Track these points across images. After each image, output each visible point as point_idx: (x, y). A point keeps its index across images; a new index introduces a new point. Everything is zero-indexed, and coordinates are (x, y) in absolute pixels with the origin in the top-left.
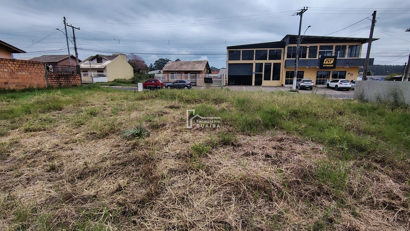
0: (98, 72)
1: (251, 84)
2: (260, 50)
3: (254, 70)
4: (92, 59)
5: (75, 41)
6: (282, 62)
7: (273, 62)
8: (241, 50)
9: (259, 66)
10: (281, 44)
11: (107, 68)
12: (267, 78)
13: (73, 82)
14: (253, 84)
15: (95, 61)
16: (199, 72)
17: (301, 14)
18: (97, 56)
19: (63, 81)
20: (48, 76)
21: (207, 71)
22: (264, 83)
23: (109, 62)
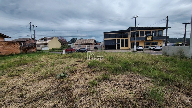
0: (44, 45)
1: (115, 49)
2: (119, 33)
3: (116, 43)
4: (42, 39)
5: (34, 32)
6: (128, 38)
7: (124, 39)
8: (110, 34)
9: (118, 41)
10: (128, 31)
11: (49, 43)
12: (122, 46)
13: (33, 51)
14: (116, 49)
15: (43, 40)
16: (91, 44)
17: (135, 18)
18: (44, 38)
19: (28, 50)
20: (21, 48)
21: (95, 43)
22: (121, 48)
23: (50, 40)
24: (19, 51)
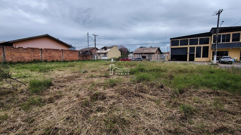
0: (104, 54)
1: (186, 60)
2: (193, 39)
3: (188, 51)
4: (102, 49)
5: (95, 41)
6: (209, 45)
7: (202, 46)
8: (180, 40)
9: (192, 49)
10: (209, 34)
11: (108, 52)
12: (198, 56)
14: (188, 60)
15: (104, 49)
16: (153, 53)
18: (105, 47)
19: (84, 58)
20: (79, 56)
21: (159, 53)
22: (196, 59)
23: (109, 49)
24: (78, 58)
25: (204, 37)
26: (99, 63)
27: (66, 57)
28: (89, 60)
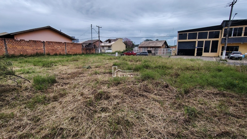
0: (108, 47)
1: (194, 55)
2: (202, 32)
3: (196, 46)
5: (99, 33)
6: (219, 39)
7: (211, 40)
8: (188, 33)
9: (200, 43)
10: (219, 27)
11: (112, 45)
12: (207, 51)
14: (195, 54)
15: (108, 42)
17: (232, 5)
18: (109, 39)
19: (88, 51)
20: (83, 49)
22: (204, 54)
23: (114, 42)
24: (81, 52)
25: (214, 31)
26: (103, 57)
27: (69, 50)
28: (93, 53)
